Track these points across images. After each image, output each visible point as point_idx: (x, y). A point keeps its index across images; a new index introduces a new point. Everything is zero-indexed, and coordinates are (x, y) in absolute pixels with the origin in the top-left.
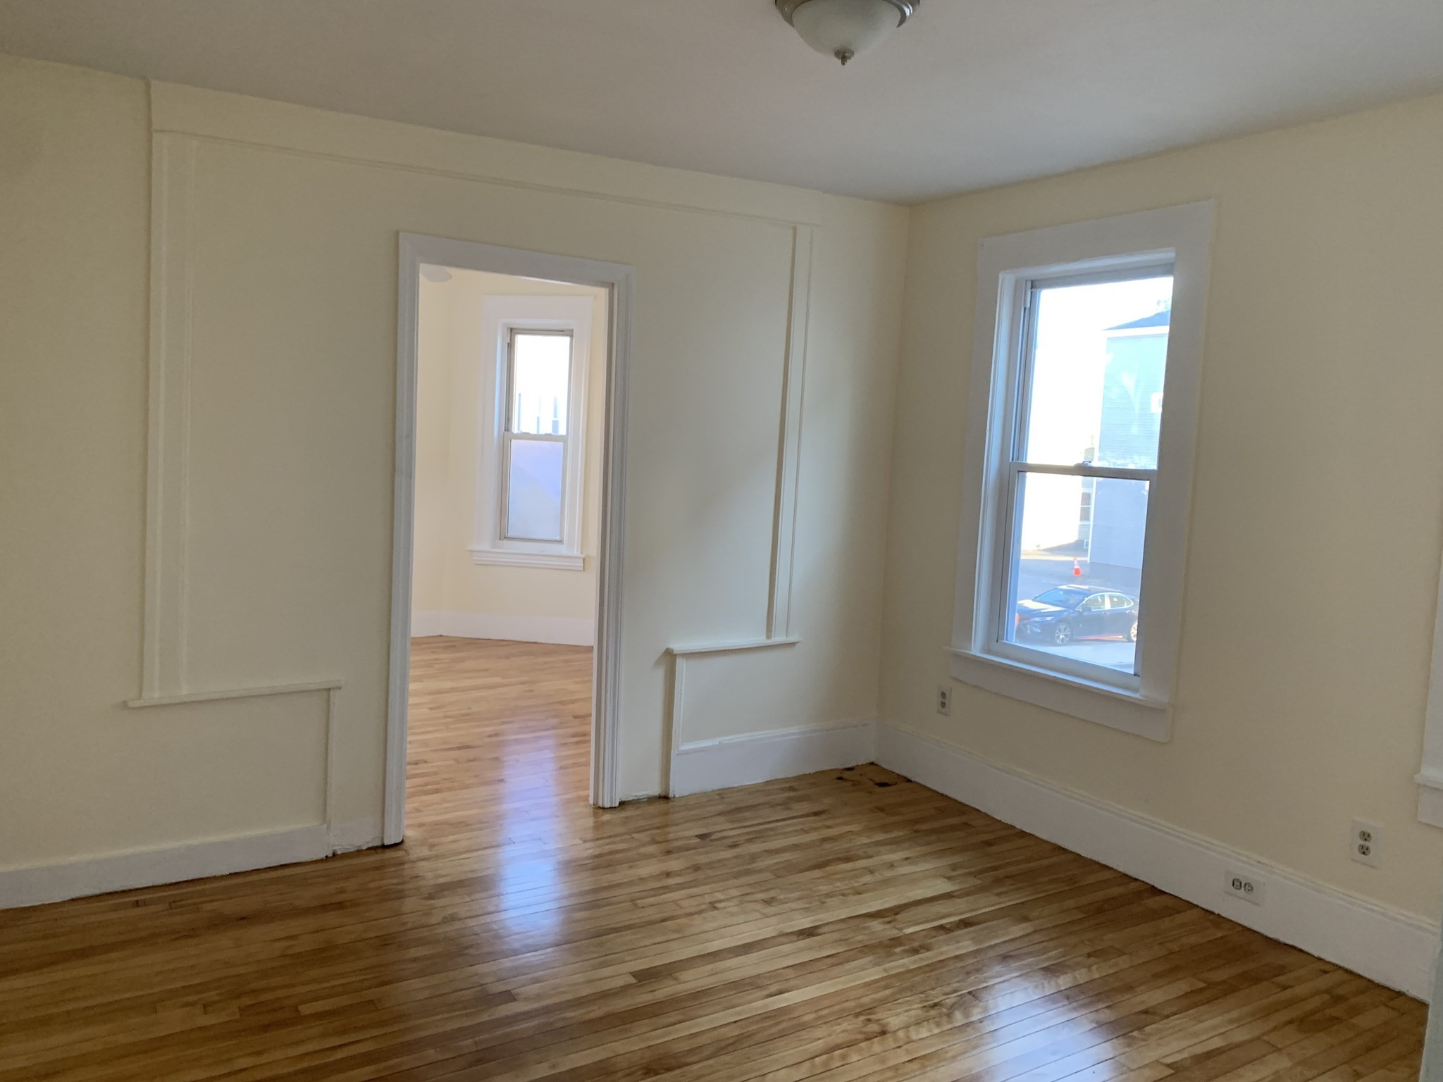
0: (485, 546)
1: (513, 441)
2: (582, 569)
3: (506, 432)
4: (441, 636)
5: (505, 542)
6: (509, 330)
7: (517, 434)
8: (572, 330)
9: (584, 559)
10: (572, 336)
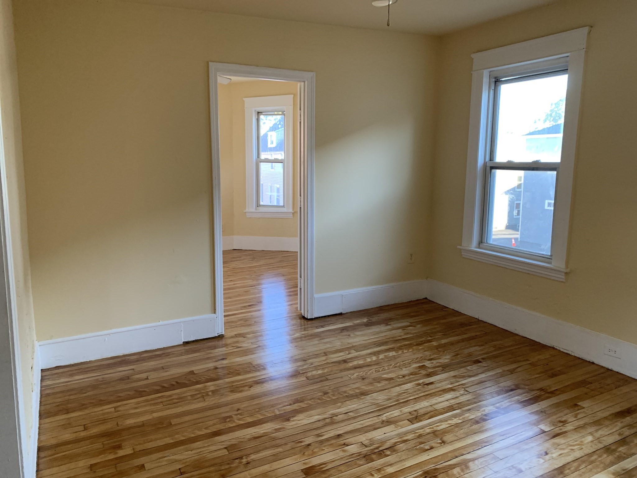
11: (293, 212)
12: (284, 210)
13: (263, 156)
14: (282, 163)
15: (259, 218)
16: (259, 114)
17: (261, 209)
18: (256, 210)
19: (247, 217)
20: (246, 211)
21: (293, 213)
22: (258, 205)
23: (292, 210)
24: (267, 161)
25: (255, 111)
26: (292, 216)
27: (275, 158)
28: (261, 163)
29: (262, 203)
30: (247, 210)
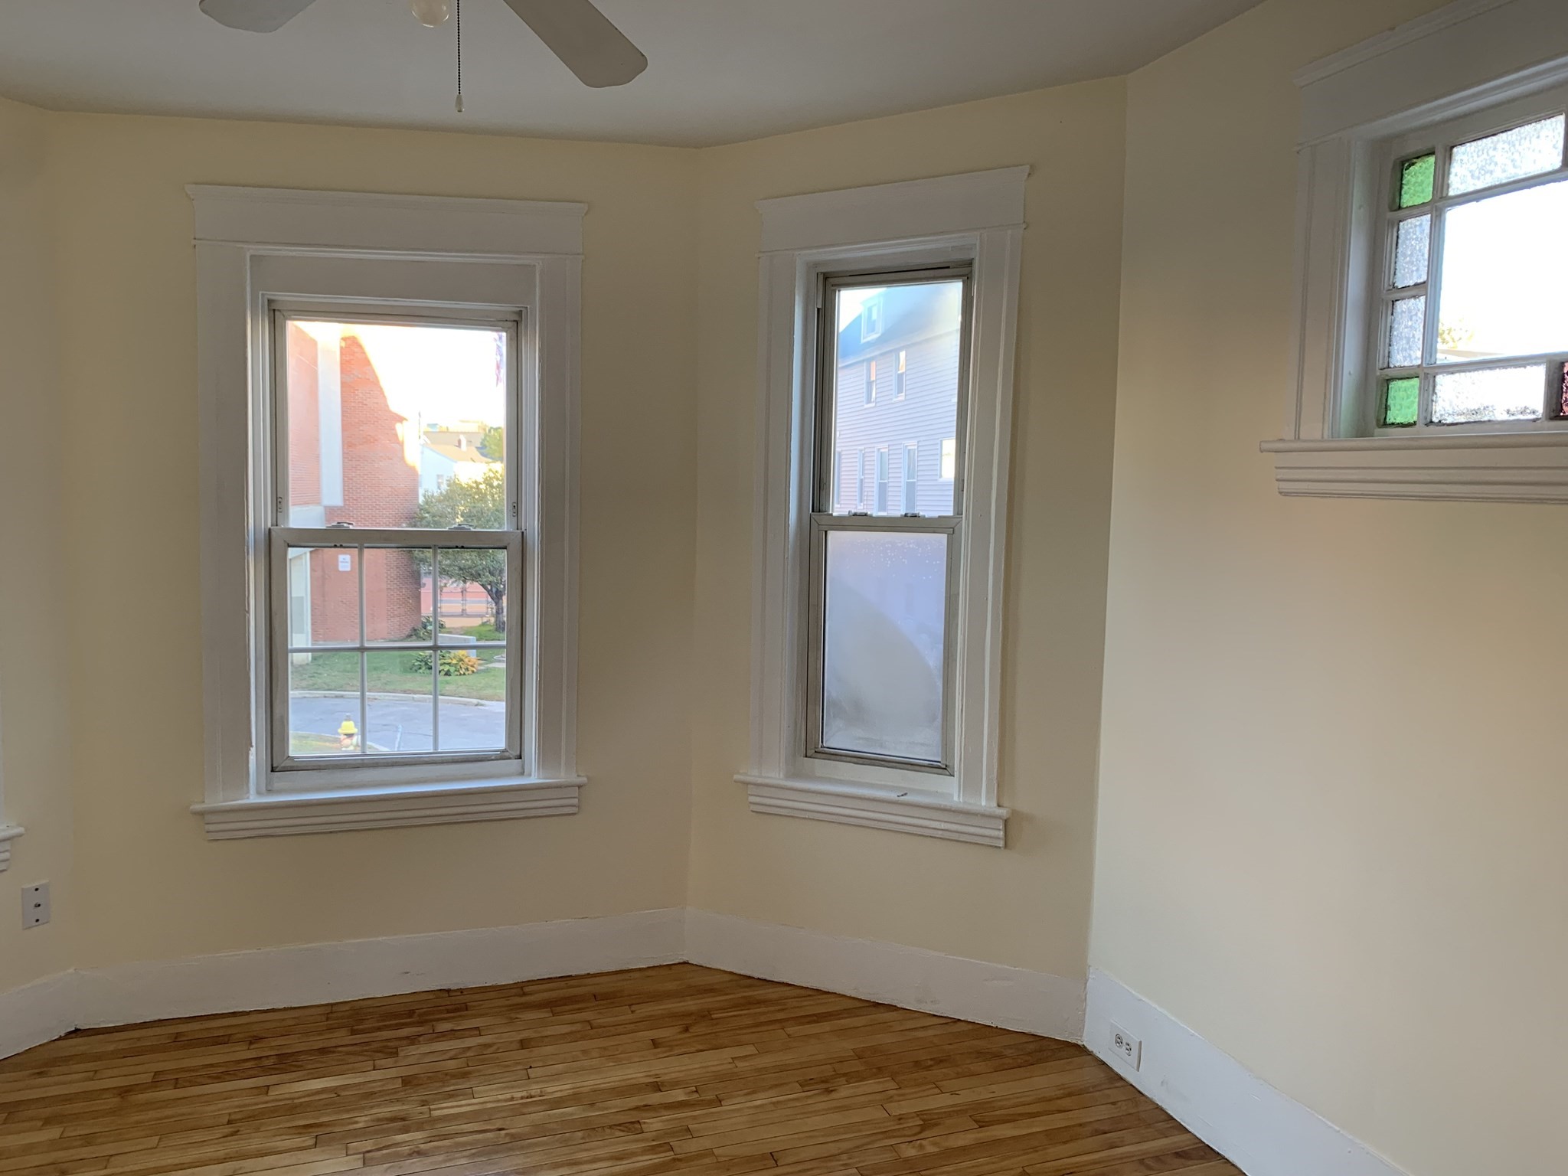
0: (775, 775)
1: (832, 535)
2: (1001, 844)
3: (816, 515)
4: (685, 963)
5: (819, 765)
6: (821, 277)
7: (840, 518)
8: (970, 263)
9: (1006, 822)
10: (967, 280)
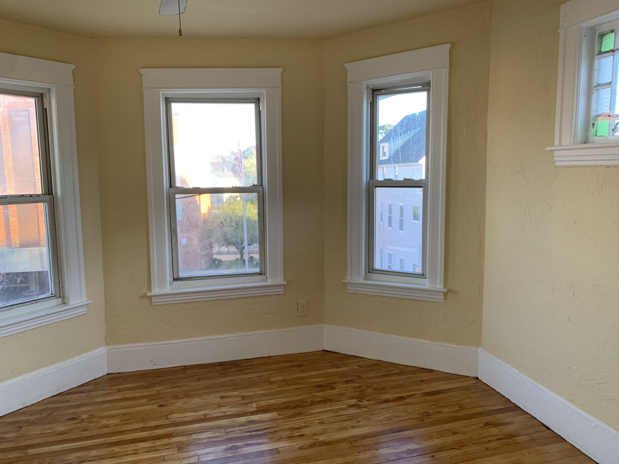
11: (445, 290)
12: (425, 284)
13: (382, 174)
14: (421, 187)
15: (372, 296)
16: (375, 93)
17: (377, 280)
18: (366, 279)
19: (349, 291)
20: (346, 281)
21: (444, 293)
22: (370, 269)
23: (443, 287)
24: (389, 184)
25: (368, 87)
26: (443, 297)
27: (406, 178)
28: (377, 188)
29: (377, 265)
30: (348, 279)
